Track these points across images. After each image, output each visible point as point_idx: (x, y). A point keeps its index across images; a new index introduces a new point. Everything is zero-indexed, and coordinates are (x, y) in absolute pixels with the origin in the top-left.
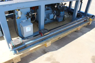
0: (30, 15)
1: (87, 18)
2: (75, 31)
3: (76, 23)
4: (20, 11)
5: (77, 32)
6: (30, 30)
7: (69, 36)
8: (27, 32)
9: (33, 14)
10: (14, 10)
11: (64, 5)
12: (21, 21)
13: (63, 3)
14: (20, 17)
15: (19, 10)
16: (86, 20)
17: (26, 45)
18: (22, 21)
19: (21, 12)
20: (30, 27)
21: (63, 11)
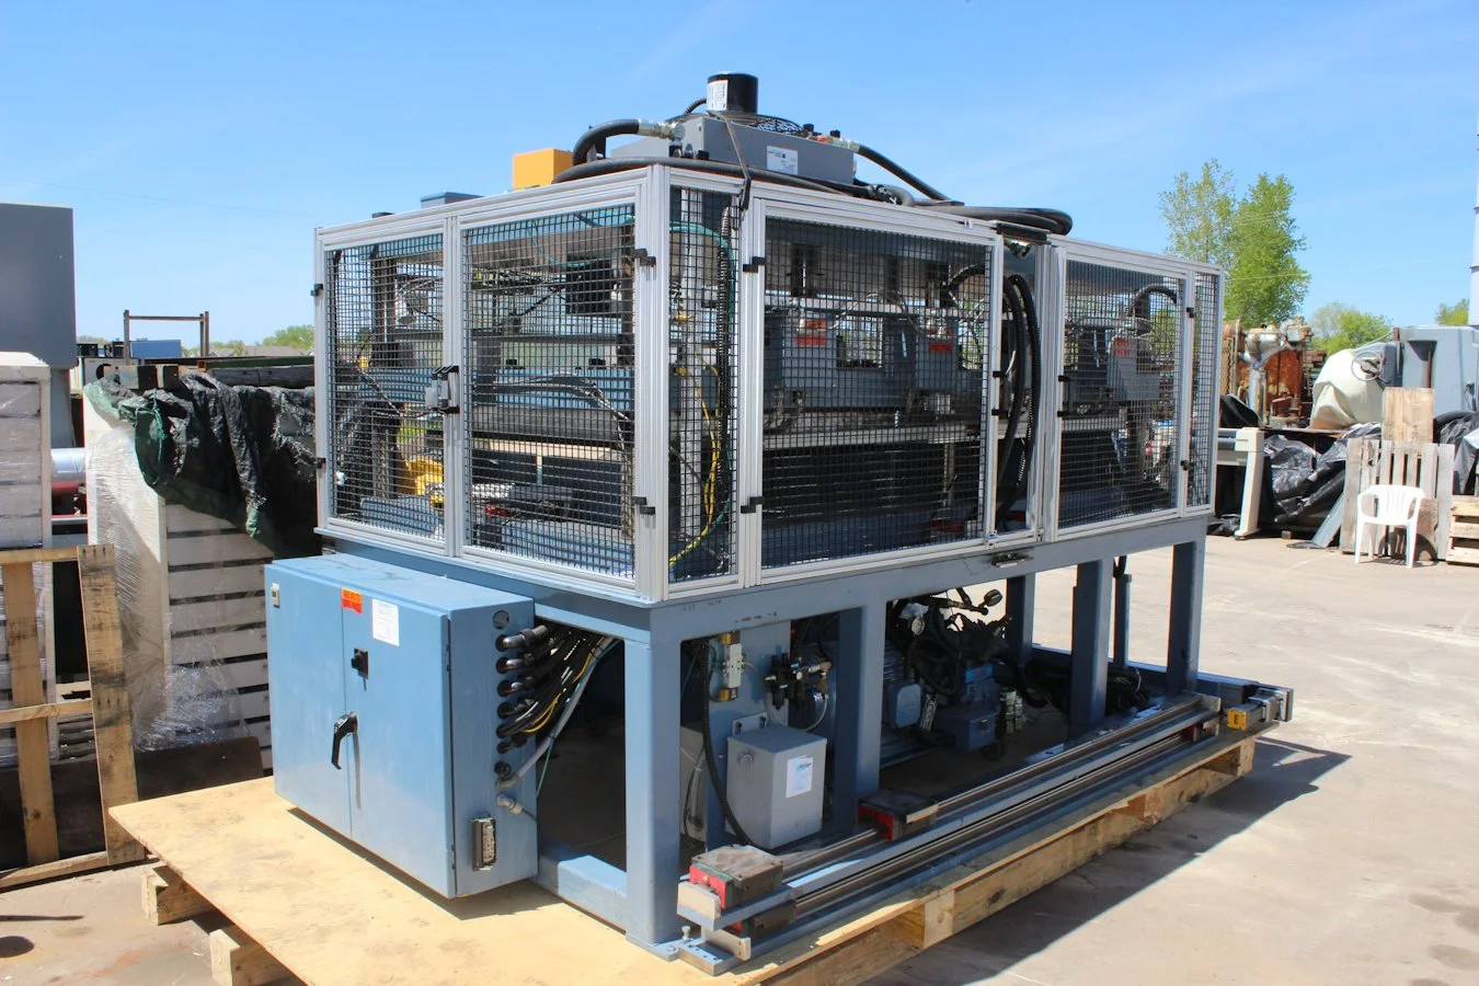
0: (799, 676)
1: (1198, 707)
2: (1125, 846)
3: (1117, 748)
4: (738, 642)
5: (1139, 848)
6: (808, 787)
7: (1077, 883)
8: (788, 796)
9: (815, 669)
10: (707, 639)
11: (985, 612)
12: (735, 722)
13: (967, 590)
14: (736, 688)
15: (736, 637)
16: (1199, 725)
17: (793, 896)
18: (740, 725)
19: (744, 655)
20: (811, 760)
21: (979, 663)
